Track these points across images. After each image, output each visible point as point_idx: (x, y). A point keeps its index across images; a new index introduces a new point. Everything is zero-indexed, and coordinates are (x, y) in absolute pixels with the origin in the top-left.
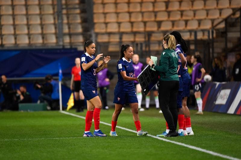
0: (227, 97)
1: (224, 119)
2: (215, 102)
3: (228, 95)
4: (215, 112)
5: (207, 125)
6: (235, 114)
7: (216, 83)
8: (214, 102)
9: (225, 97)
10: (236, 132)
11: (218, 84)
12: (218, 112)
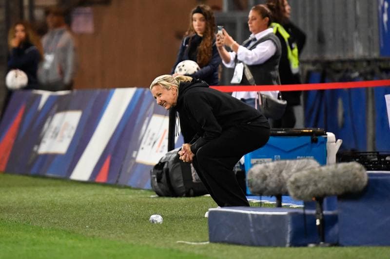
0: (72, 133)
1: (63, 195)
2: (38, 149)
3: (72, 128)
4: (36, 176)
5: (15, 212)
6: (92, 182)
7: (40, 92)
8: (35, 148)
9: (66, 133)
10: (94, 233)
11: (45, 95)
12: (44, 177)
